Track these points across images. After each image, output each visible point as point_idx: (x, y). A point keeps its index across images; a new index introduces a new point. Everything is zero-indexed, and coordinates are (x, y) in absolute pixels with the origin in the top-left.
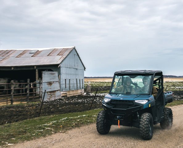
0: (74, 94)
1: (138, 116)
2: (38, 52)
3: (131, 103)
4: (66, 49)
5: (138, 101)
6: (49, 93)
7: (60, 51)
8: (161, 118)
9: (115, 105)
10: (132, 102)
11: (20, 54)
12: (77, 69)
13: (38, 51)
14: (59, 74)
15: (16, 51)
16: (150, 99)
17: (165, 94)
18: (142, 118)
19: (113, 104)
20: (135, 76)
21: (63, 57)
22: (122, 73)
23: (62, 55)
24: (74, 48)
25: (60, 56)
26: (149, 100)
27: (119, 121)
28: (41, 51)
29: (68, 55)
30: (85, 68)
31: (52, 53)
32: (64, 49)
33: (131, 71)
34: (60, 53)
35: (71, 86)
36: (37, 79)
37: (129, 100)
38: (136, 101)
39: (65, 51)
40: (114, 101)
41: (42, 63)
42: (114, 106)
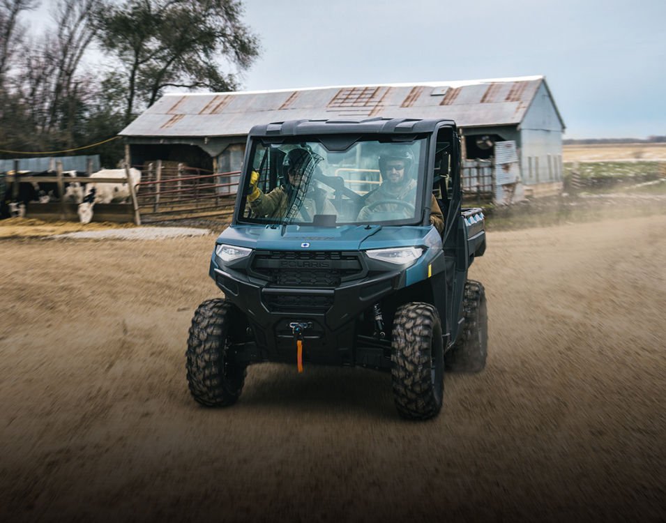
0: (546, 192)
1: (379, 318)
2: (452, 92)
3: (351, 264)
4: (522, 82)
5: (380, 254)
6: (506, 188)
7: (510, 89)
8: (459, 323)
9: (274, 275)
10: (356, 258)
11: (405, 98)
12: (548, 131)
13: (451, 89)
14: (519, 145)
15: (390, 92)
16: (427, 243)
17: (466, 220)
18: (403, 325)
19: (269, 271)
20: (347, 145)
21: (523, 105)
22: (285, 133)
23: (518, 100)
24: (543, 82)
25: (516, 104)
26: (424, 249)
27: (299, 342)
28: (458, 90)
29: (533, 99)
30: (564, 127)
31: (489, 95)
32: (517, 82)
33: (324, 124)
34: (510, 95)
35: (540, 172)
36: (463, 158)
37: (340, 252)
38: (371, 254)
39: (523, 90)
40: (269, 257)
41: (475, 122)
42: (269, 278)
